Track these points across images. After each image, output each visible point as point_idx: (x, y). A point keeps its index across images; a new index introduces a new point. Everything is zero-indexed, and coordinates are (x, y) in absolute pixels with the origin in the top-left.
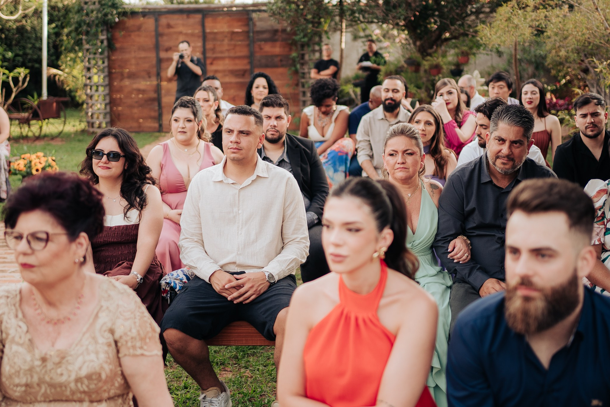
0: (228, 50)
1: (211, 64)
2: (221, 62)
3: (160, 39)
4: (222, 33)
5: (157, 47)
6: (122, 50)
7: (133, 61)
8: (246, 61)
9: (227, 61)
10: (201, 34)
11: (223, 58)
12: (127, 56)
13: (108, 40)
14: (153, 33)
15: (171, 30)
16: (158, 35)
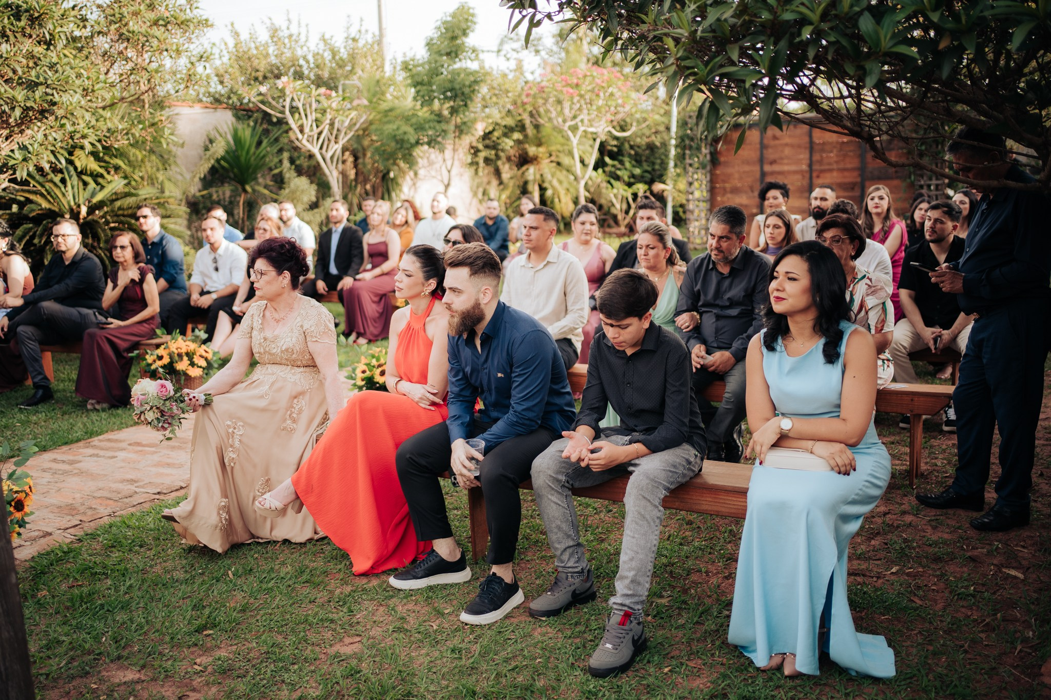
0: (837, 162)
1: (818, 177)
2: (828, 175)
3: (765, 152)
4: (831, 143)
5: (761, 161)
6: (726, 164)
7: (737, 176)
8: (856, 174)
9: (835, 174)
10: (808, 145)
11: (831, 170)
12: (729, 170)
13: (711, 153)
14: (758, 146)
15: (777, 142)
16: (763, 147)
